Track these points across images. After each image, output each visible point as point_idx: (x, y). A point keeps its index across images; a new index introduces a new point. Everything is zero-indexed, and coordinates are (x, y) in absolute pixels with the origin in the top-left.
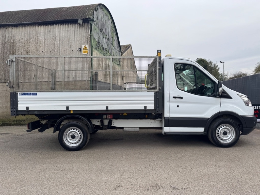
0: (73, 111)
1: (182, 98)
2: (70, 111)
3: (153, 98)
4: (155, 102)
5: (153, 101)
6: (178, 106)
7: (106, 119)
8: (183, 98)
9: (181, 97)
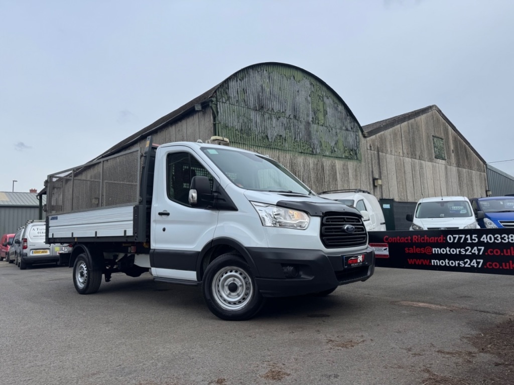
0: (78, 238)
1: (168, 214)
2: (75, 238)
3: (131, 217)
4: (134, 222)
5: (132, 222)
6: (164, 230)
7: (131, 253)
8: (170, 215)
9: (168, 212)
